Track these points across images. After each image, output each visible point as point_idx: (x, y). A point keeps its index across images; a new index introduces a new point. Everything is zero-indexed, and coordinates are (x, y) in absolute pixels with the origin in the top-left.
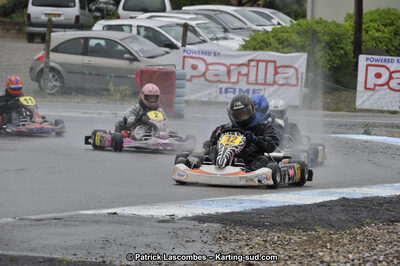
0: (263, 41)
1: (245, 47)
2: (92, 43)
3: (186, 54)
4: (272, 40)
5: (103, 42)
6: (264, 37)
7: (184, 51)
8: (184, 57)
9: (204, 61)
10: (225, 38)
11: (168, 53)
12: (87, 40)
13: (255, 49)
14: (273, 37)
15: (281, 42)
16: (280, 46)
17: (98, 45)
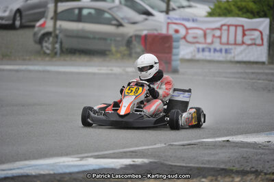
0: (226, 9)
1: (211, 14)
2: (85, 12)
3: (169, 21)
4: (233, 8)
5: (93, 11)
6: (226, 5)
7: (168, 18)
8: (168, 23)
9: (185, 26)
10: (190, 6)
11: (146, 19)
12: (80, 9)
13: (220, 15)
14: (234, 5)
15: (240, 9)
16: (240, 13)
17: (90, 13)
